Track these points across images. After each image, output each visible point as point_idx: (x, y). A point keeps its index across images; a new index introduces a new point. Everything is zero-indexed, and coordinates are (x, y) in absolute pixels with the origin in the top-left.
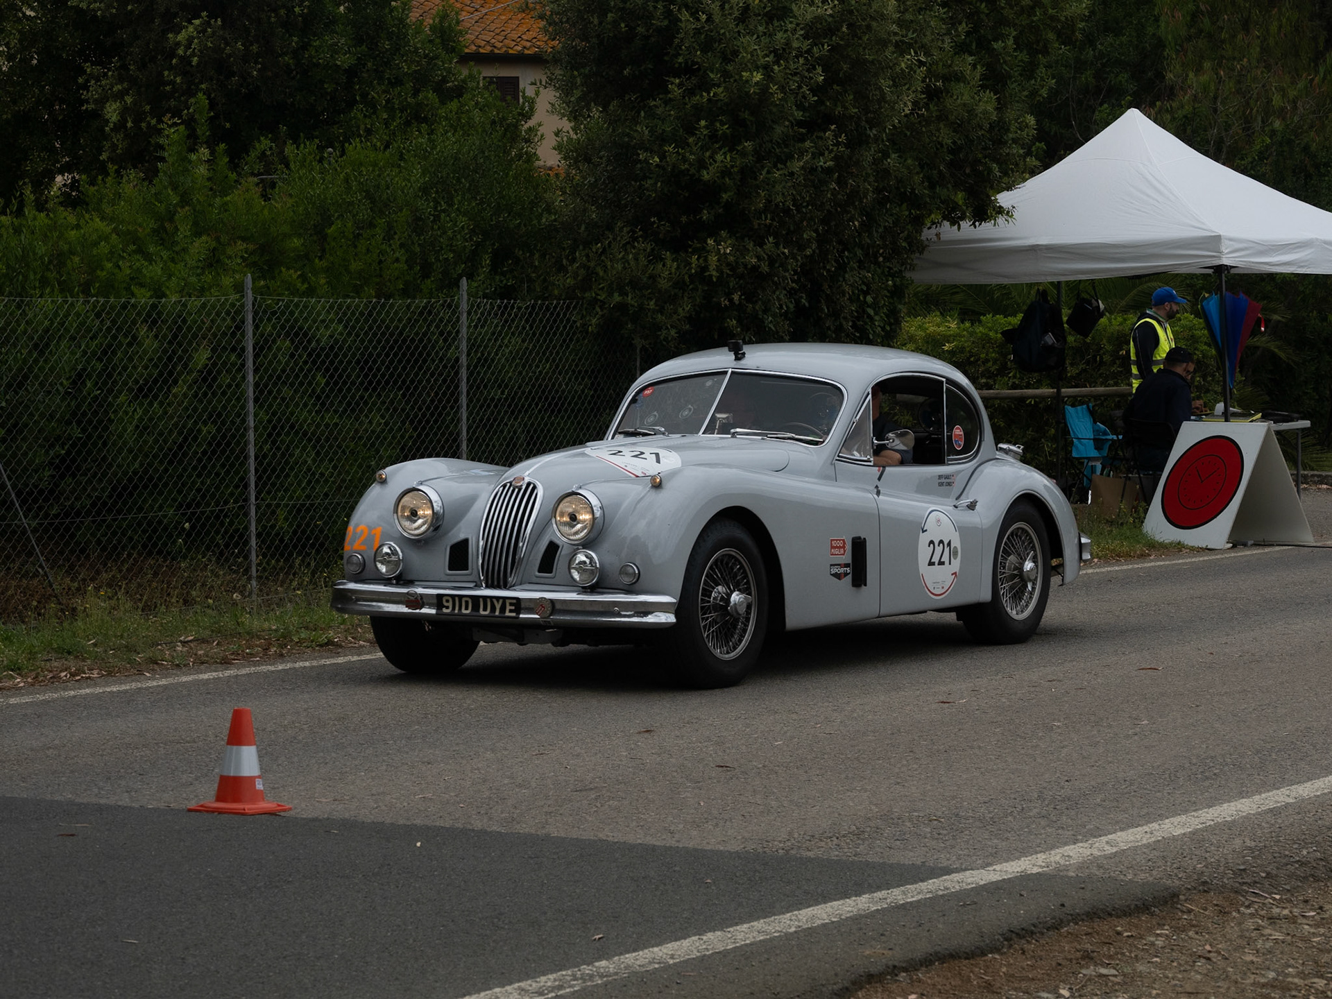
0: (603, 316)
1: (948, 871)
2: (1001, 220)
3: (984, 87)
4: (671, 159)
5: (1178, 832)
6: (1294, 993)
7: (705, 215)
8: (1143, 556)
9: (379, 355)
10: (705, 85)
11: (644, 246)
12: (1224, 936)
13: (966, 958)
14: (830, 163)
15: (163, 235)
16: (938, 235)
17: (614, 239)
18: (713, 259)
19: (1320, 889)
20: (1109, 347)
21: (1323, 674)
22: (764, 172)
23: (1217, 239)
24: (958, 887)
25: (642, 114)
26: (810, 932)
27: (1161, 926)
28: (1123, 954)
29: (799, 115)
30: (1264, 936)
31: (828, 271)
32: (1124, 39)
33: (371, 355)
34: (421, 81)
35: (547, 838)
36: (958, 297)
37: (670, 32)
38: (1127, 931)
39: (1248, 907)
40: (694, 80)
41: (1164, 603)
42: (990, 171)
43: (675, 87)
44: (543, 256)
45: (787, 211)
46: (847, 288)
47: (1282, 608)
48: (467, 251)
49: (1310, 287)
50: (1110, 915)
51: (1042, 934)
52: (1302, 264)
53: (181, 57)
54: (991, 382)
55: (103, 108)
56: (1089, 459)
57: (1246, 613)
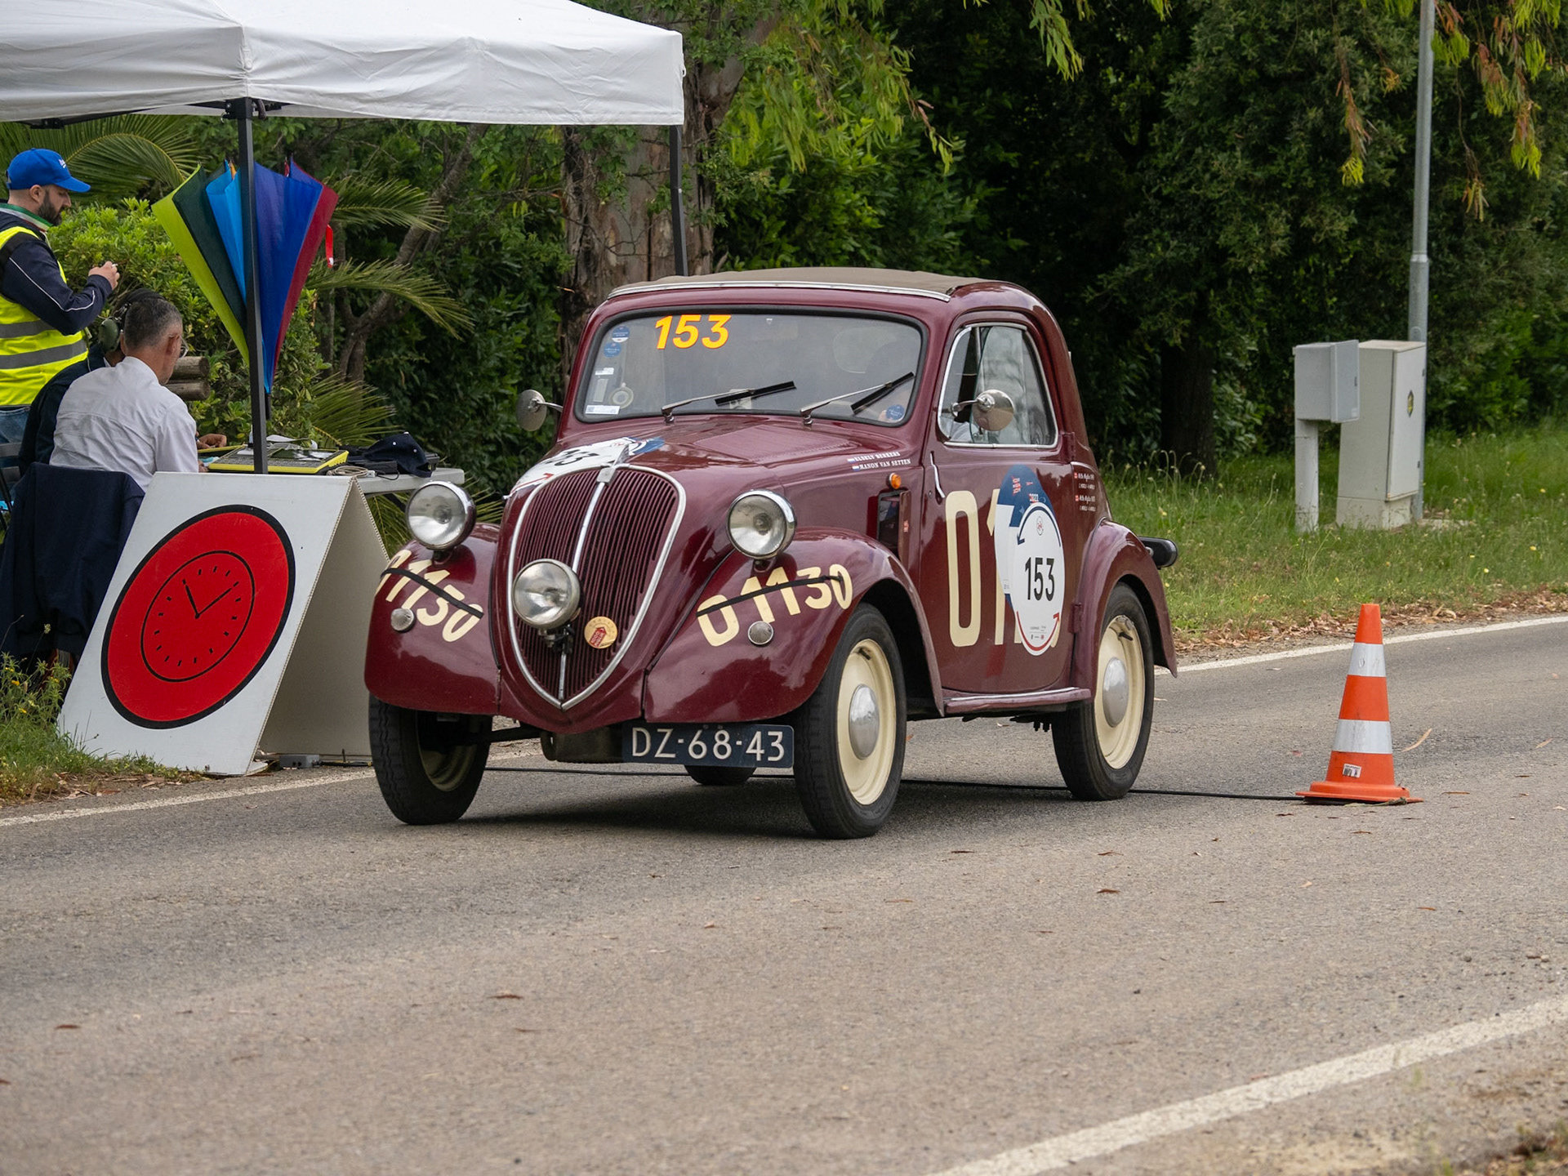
8: (49, 794)
21: (394, 1087)
23: (233, 37)
41: (65, 913)
47: (344, 921)
49: (497, 149)
52: (439, 100)
57: (255, 936)
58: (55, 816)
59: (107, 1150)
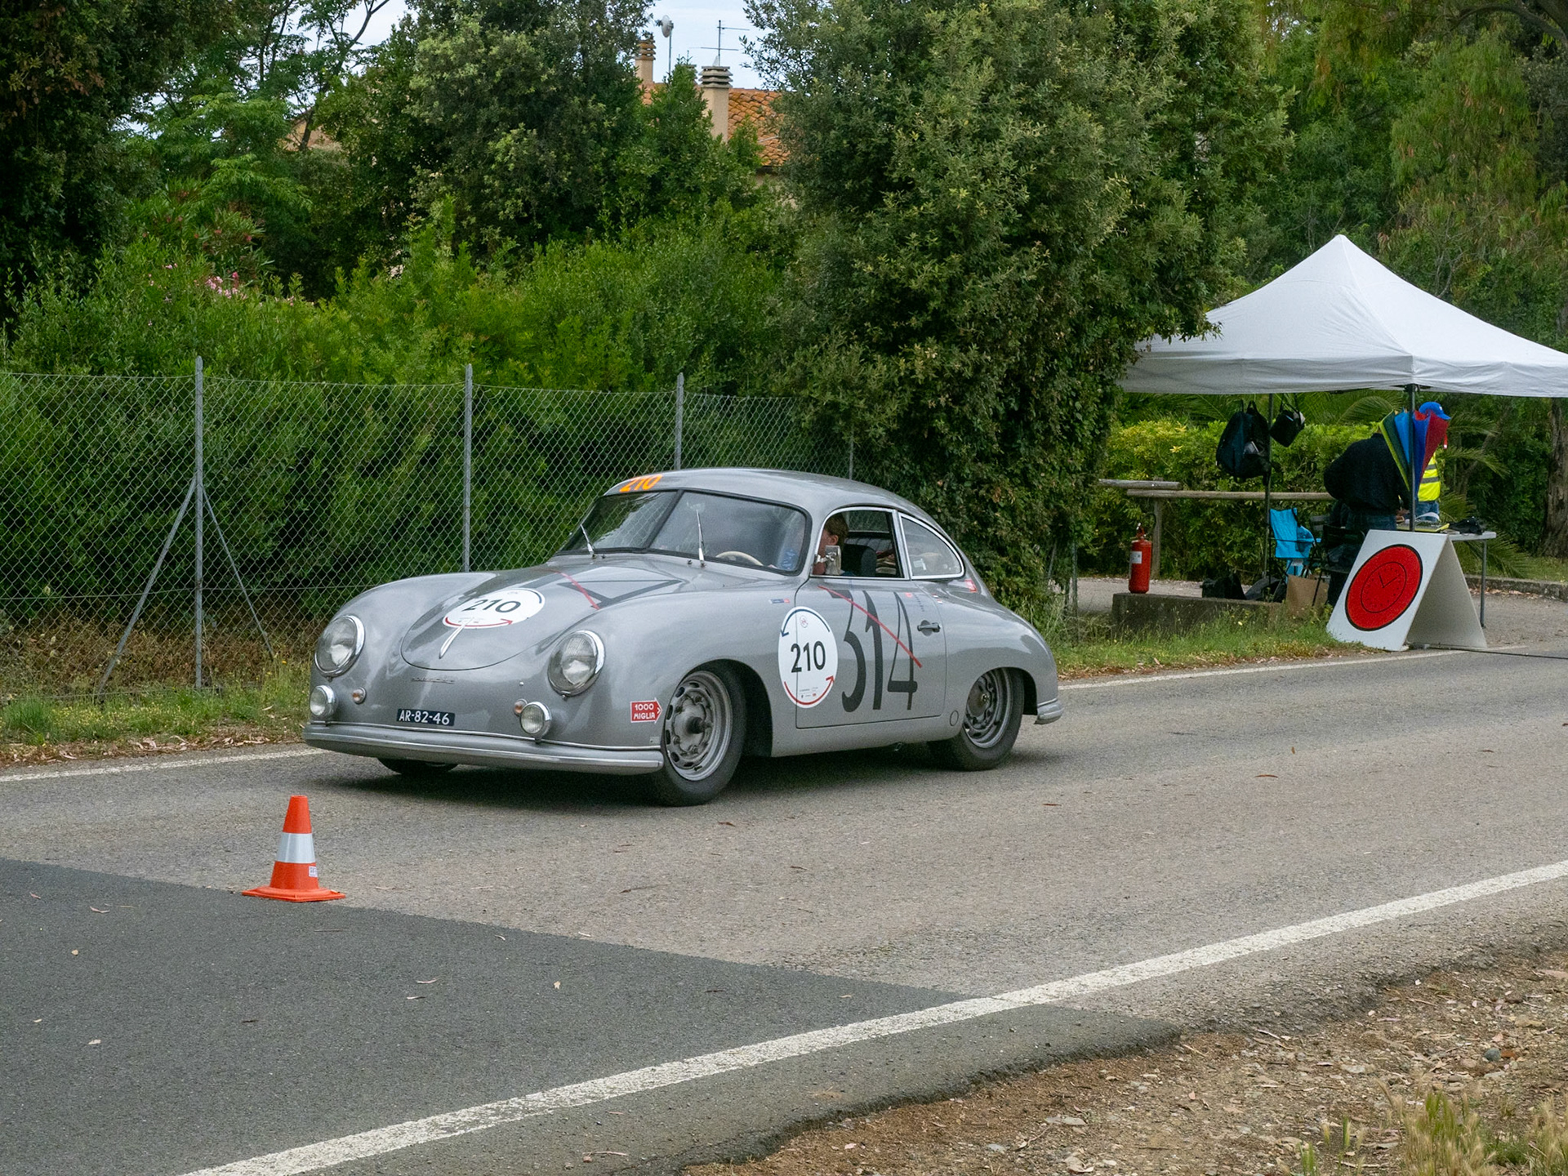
0: (816, 413)
1: (953, 998)
2: (1209, 335)
3: (1189, 210)
4: (884, 268)
5: (1208, 962)
6: (1260, 1154)
7: (914, 322)
8: (1321, 656)
9: (603, 443)
10: (918, 200)
11: (857, 349)
12: (1215, 1082)
13: (924, 1103)
14: (1034, 277)
15: (401, 325)
16: (1148, 347)
17: (830, 341)
18: (919, 363)
19: (1335, 1031)
20: (1323, 456)
21: (1433, 788)
22: (970, 282)
23: (1408, 360)
24: (952, 1019)
25: (861, 225)
26: (773, 1066)
27: (1151, 1068)
28: (1099, 1101)
29: (1005, 230)
30: (1256, 1083)
31: (1036, 377)
32: (1371, 172)
33: (595, 443)
34: (717, 190)
35: (577, 939)
36: (1195, 403)
37: (886, 151)
38: (1111, 1074)
39: (1252, 1049)
40: (909, 195)
41: (1315, 706)
42: (1198, 289)
43: (889, 199)
44: (765, 354)
45: (993, 321)
46: (1055, 394)
47: (1427, 715)
48: (690, 348)
50: (1098, 1056)
51: (1017, 1076)
52: (1491, 386)
53: (501, 164)
54: (1213, 483)
55: (429, 207)
56: (1292, 560)
57: (1389, 719)
58: (1320, 665)
59: (1310, 809)
